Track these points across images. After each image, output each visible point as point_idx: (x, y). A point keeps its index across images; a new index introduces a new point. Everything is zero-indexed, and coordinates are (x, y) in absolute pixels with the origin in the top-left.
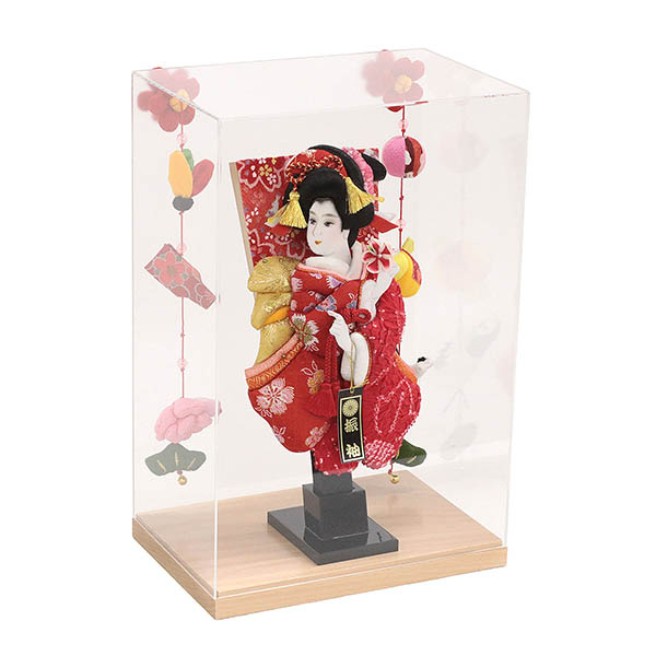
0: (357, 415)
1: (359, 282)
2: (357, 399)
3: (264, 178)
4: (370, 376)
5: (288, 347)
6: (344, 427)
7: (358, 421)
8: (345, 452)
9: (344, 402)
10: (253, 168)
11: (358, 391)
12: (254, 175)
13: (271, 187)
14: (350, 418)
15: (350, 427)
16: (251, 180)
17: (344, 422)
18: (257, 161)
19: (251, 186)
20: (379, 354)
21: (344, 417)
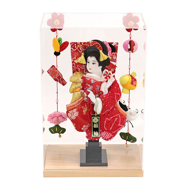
0: (98, 123)
1: (101, 82)
2: (98, 118)
3: (79, 48)
4: (102, 112)
5: (80, 100)
6: (93, 126)
7: (98, 125)
8: (93, 134)
9: (93, 118)
10: (75, 45)
11: (98, 116)
12: (76, 47)
13: (81, 51)
14: (95, 123)
15: (95, 126)
16: (74, 48)
17: (93, 124)
18: (77, 43)
19: (74, 50)
20: (105, 105)
21: (93, 123)
